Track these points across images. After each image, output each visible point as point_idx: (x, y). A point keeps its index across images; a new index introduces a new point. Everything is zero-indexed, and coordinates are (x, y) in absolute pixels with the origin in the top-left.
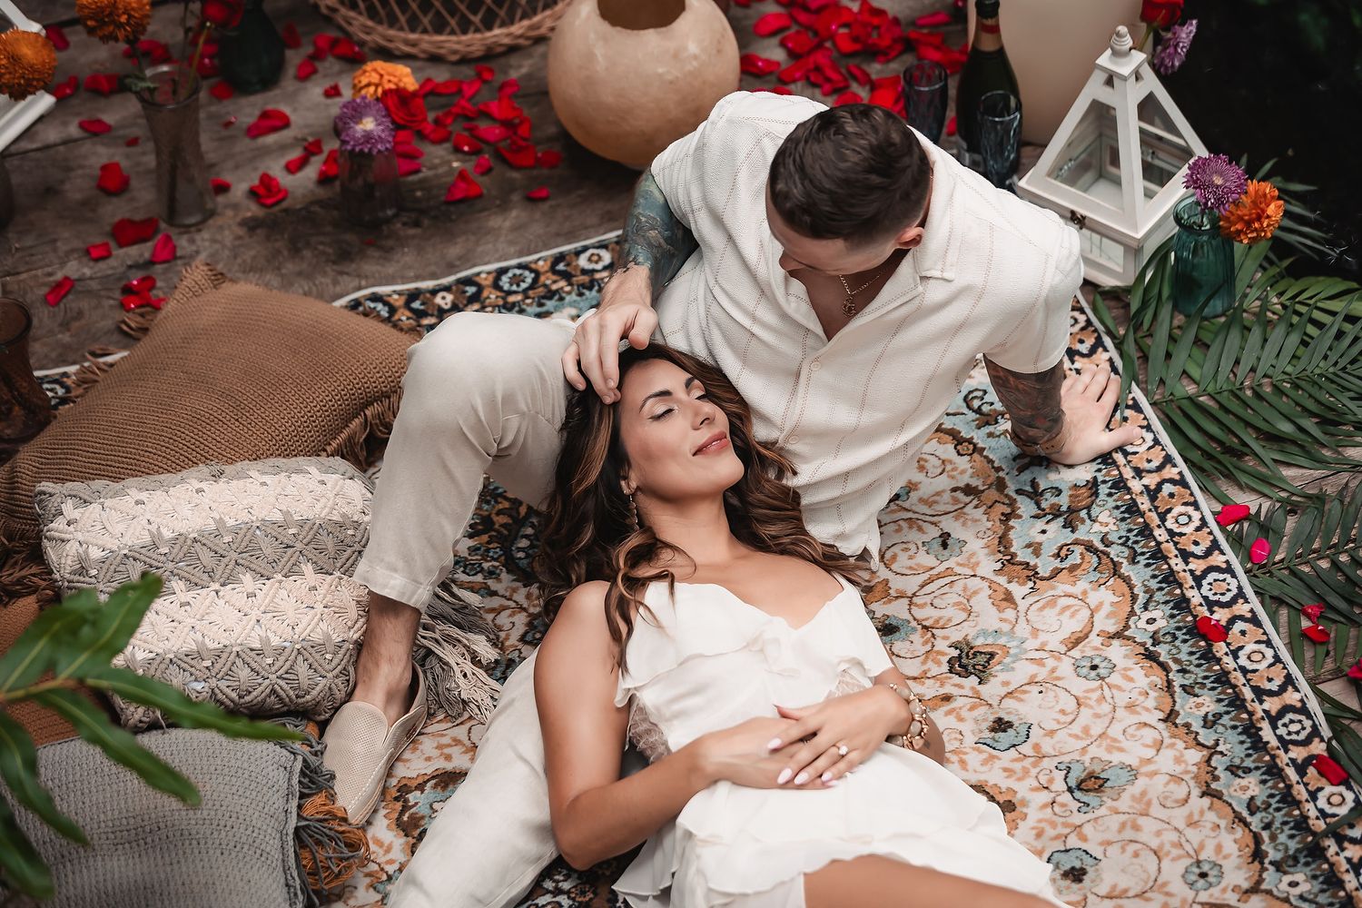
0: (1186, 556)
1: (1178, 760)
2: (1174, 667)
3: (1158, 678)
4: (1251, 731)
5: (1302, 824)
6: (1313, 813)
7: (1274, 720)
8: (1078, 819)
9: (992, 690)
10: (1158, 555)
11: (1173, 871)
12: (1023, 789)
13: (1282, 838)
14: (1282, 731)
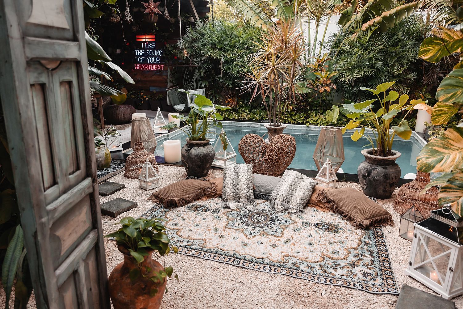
0: (276, 269)
1: (242, 252)
2: (257, 259)
3: (257, 257)
4: (240, 259)
5: (221, 255)
6: (222, 256)
7: (239, 261)
8: (241, 241)
9: (268, 245)
10: (279, 267)
11: (226, 244)
12: (250, 240)
13: (221, 252)
14: (237, 261)
